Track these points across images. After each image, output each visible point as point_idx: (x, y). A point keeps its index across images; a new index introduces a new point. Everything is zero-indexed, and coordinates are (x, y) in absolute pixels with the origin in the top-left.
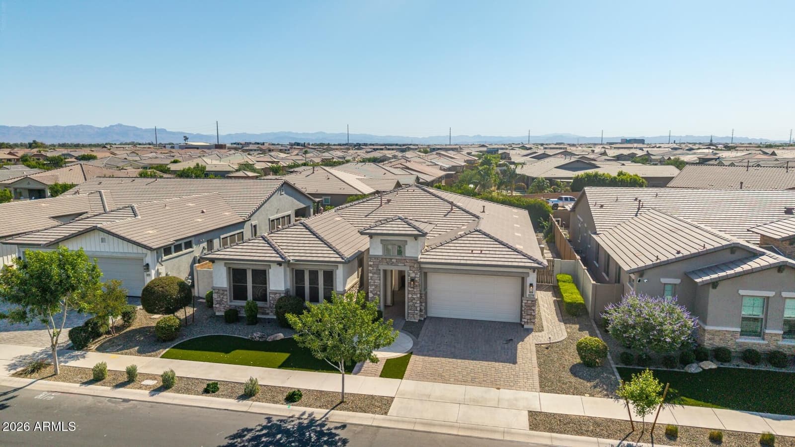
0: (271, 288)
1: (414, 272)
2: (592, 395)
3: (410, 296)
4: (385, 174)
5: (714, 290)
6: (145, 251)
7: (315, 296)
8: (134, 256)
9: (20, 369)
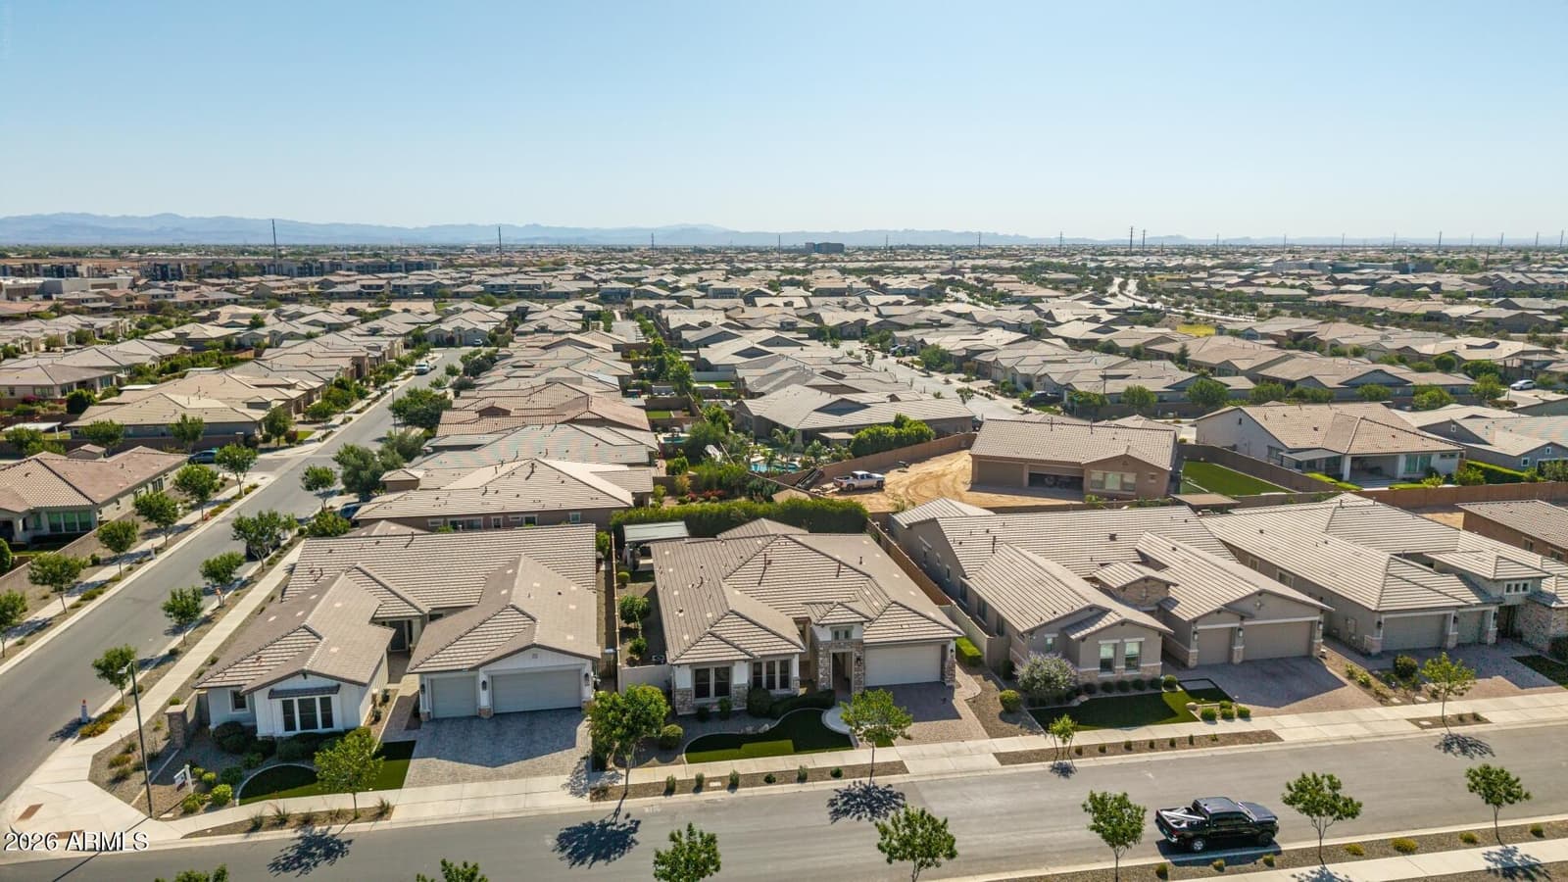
0: (734, 683)
1: (859, 652)
2: (1023, 735)
3: (856, 672)
4: (597, 444)
5: (1083, 644)
6: (584, 661)
7: (771, 684)
8: (573, 668)
9: (588, 795)
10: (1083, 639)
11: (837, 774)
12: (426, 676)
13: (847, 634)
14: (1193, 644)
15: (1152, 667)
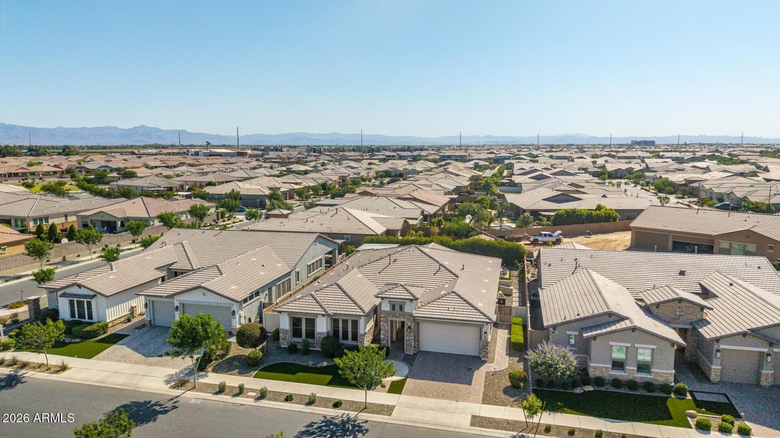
0: (318, 331)
1: (410, 322)
2: (511, 406)
3: (408, 338)
4: (395, 208)
5: (595, 342)
6: (232, 302)
7: (345, 337)
8: (225, 305)
9: (173, 384)
10: (594, 338)
12: (149, 298)
13: (401, 308)
14: (714, 360)
15: (665, 373)
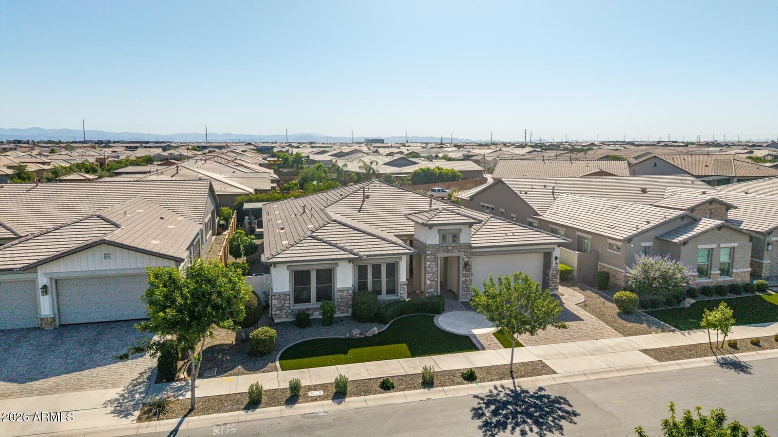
0: (338, 287)
1: (467, 257)
3: (464, 279)
4: (234, 172)
5: (684, 247)
7: (377, 291)
9: (137, 413)
10: (685, 243)
11: (470, 376)
13: (456, 237)
14: (767, 254)
15: (742, 273)
